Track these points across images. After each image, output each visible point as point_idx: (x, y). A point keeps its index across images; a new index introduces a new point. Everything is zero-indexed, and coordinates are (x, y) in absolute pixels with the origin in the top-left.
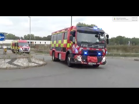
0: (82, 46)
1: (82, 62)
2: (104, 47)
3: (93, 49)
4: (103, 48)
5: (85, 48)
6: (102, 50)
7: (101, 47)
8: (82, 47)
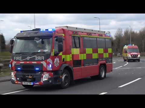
0: (15, 58)
1: (16, 81)
2: (43, 58)
3: (28, 62)
4: (42, 60)
5: (18, 62)
6: (42, 62)
7: (40, 58)
8: (15, 60)
